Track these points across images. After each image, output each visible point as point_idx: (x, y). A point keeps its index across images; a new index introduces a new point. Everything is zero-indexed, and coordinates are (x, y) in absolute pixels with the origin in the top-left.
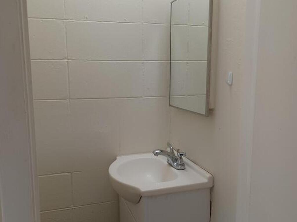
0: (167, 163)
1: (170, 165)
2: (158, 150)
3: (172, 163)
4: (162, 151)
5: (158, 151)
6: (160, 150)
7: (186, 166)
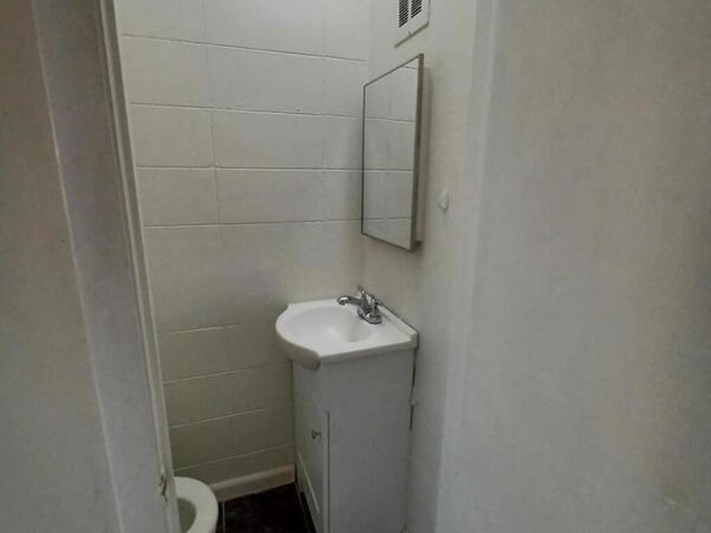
0: (356, 314)
1: (361, 316)
2: (345, 296)
3: (364, 315)
4: (350, 298)
5: (345, 298)
6: (348, 297)
7: (383, 319)
